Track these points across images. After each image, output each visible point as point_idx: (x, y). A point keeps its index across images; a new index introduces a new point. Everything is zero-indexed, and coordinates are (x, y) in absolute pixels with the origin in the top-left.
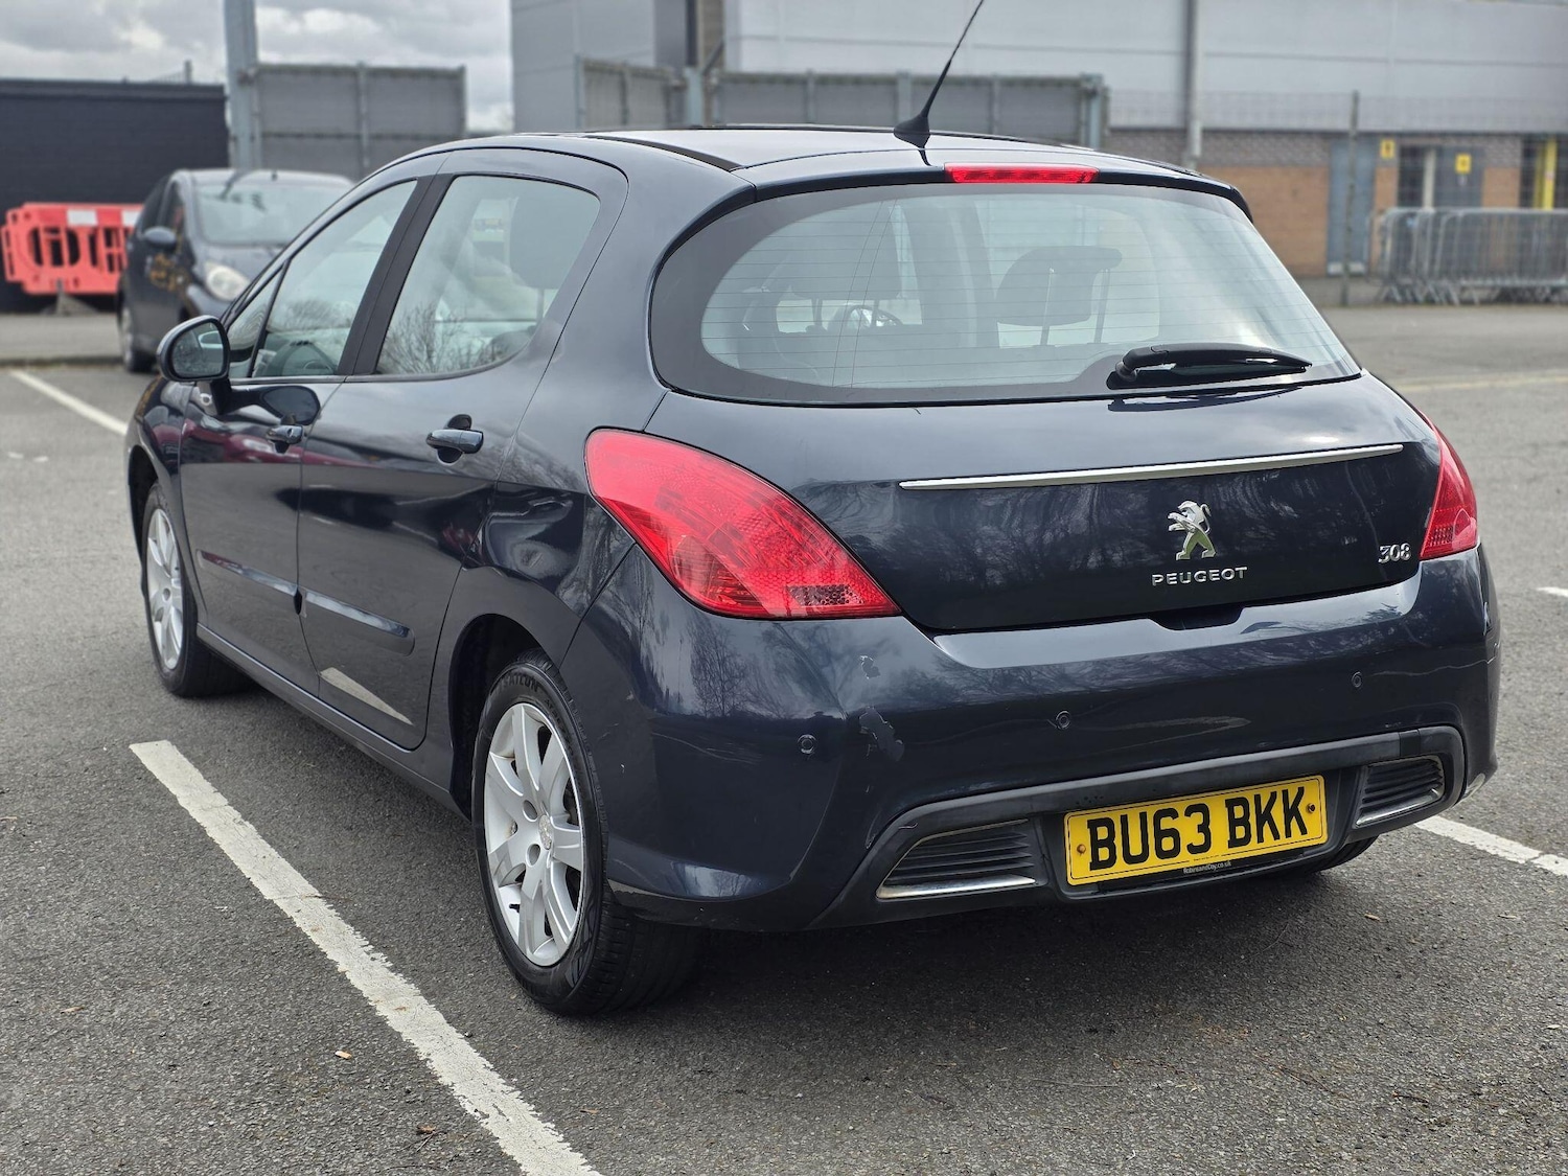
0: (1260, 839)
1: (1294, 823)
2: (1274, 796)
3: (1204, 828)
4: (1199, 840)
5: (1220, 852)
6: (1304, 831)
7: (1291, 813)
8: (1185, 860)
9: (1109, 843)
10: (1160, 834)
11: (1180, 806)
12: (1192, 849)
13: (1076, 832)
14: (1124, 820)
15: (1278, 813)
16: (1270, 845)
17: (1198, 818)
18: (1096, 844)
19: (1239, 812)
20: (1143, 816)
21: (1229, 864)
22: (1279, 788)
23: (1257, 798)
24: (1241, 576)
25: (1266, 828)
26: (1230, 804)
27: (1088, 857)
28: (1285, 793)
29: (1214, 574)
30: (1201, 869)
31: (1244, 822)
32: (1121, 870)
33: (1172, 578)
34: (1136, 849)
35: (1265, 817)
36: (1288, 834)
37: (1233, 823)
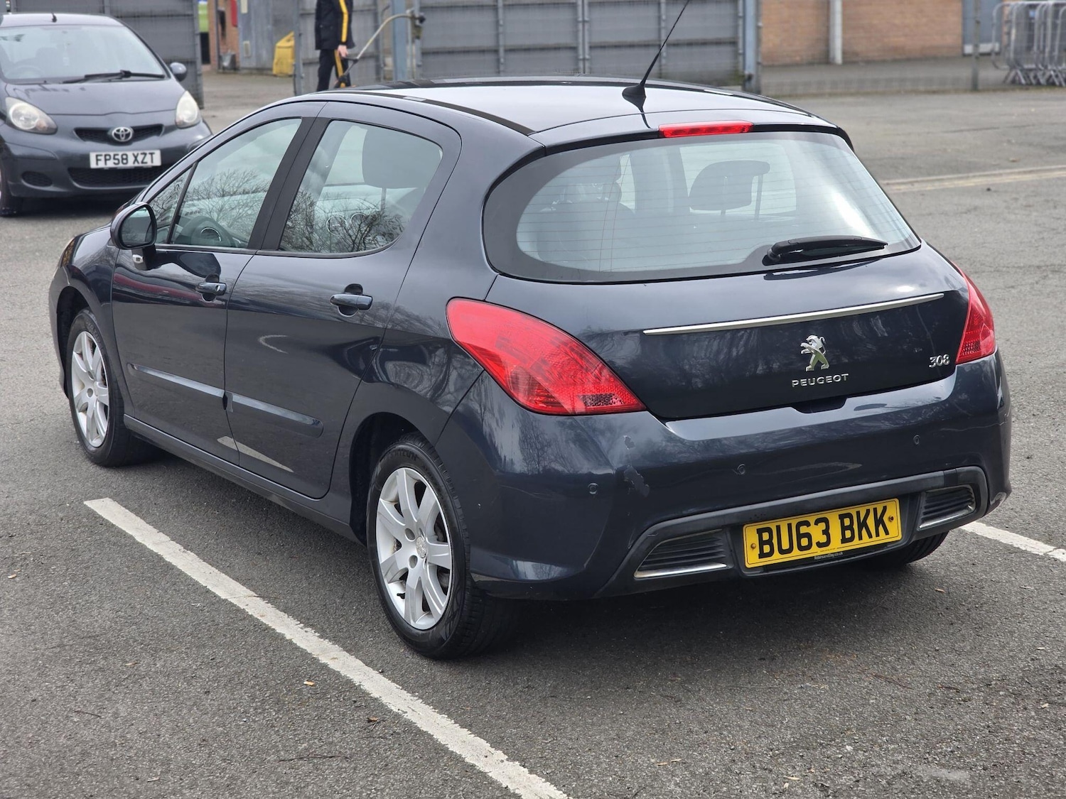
0: (860, 538)
1: (881, 528)
2: (868, 511)
3: (826, 532)
4: (823, 539)
5: (836, 546)
6: (887, 532)
7: (879, 522)
8: (815, 552)
9: (770, 542)
10: (800, 536)
11: (812, 519)
12: (820, 545)
13: (750, 536)
14: (778, 528)
15: (871, 522)
16: (866, 542)
17: (822, 526)
18: (762, 543)
19: (847, 522)
20: (790, 526)
21: (842, 553)
22: (871, 507)
23: (858, 513)
24: (846, 379)
25: (864, 532)
26: (842, 517)
27: (757, 551)
28: (875, 510)
29: (829, 379)
30: (825, 557)
31: (850, 528)
32: (777, 558)
33: (804, 382)
34: (785, 546)
35: (863, 525)
36: (878, 535)
37: (844, 528)
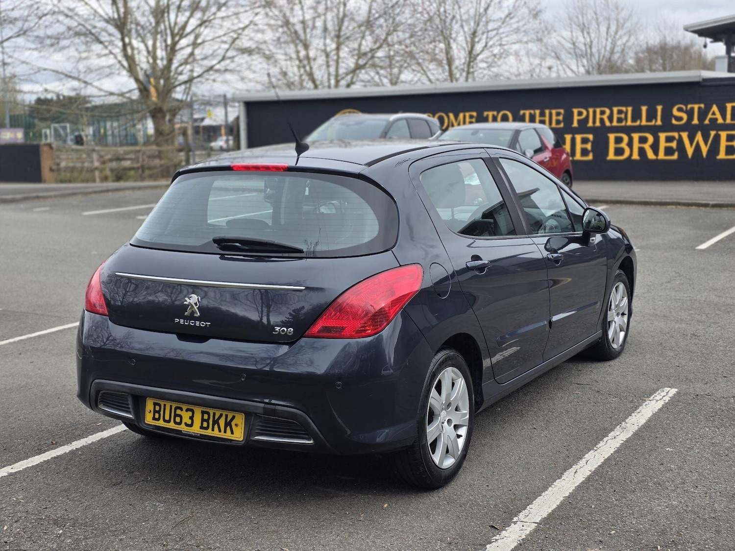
0: (213, 430)
1: (228, 428)
2: (221, 415)
3: (192, 418)
4: (189, 422)
5: (196, 429)
6: (232, 433)
7: (228, 424)
8: (182, 428)
9: (159, 412)
10: (176, 415)
11: (185, 407)
12: (186, 424)
13: (150, 405)
14: (165, 405)
15: (222, 422)
16: (216, 433)
17: (190, 414)
18: (155, 412)
19: (206, 417)
20: (171, 406)
21: (199, 435)
22: (224, 413)
23: (214, 414)
24: (208, 326)
25: (216, 426)
26: (203, 413)
27: (151, 415)
28: (227, 416)
29: (198, 323)
30: (188, 433)
31: (207, 421)
32: (161, 423)
33: (182, 321)
34: (167, 418)
35: (216, 422)
36: (225, 432)
37: (203, 420)
